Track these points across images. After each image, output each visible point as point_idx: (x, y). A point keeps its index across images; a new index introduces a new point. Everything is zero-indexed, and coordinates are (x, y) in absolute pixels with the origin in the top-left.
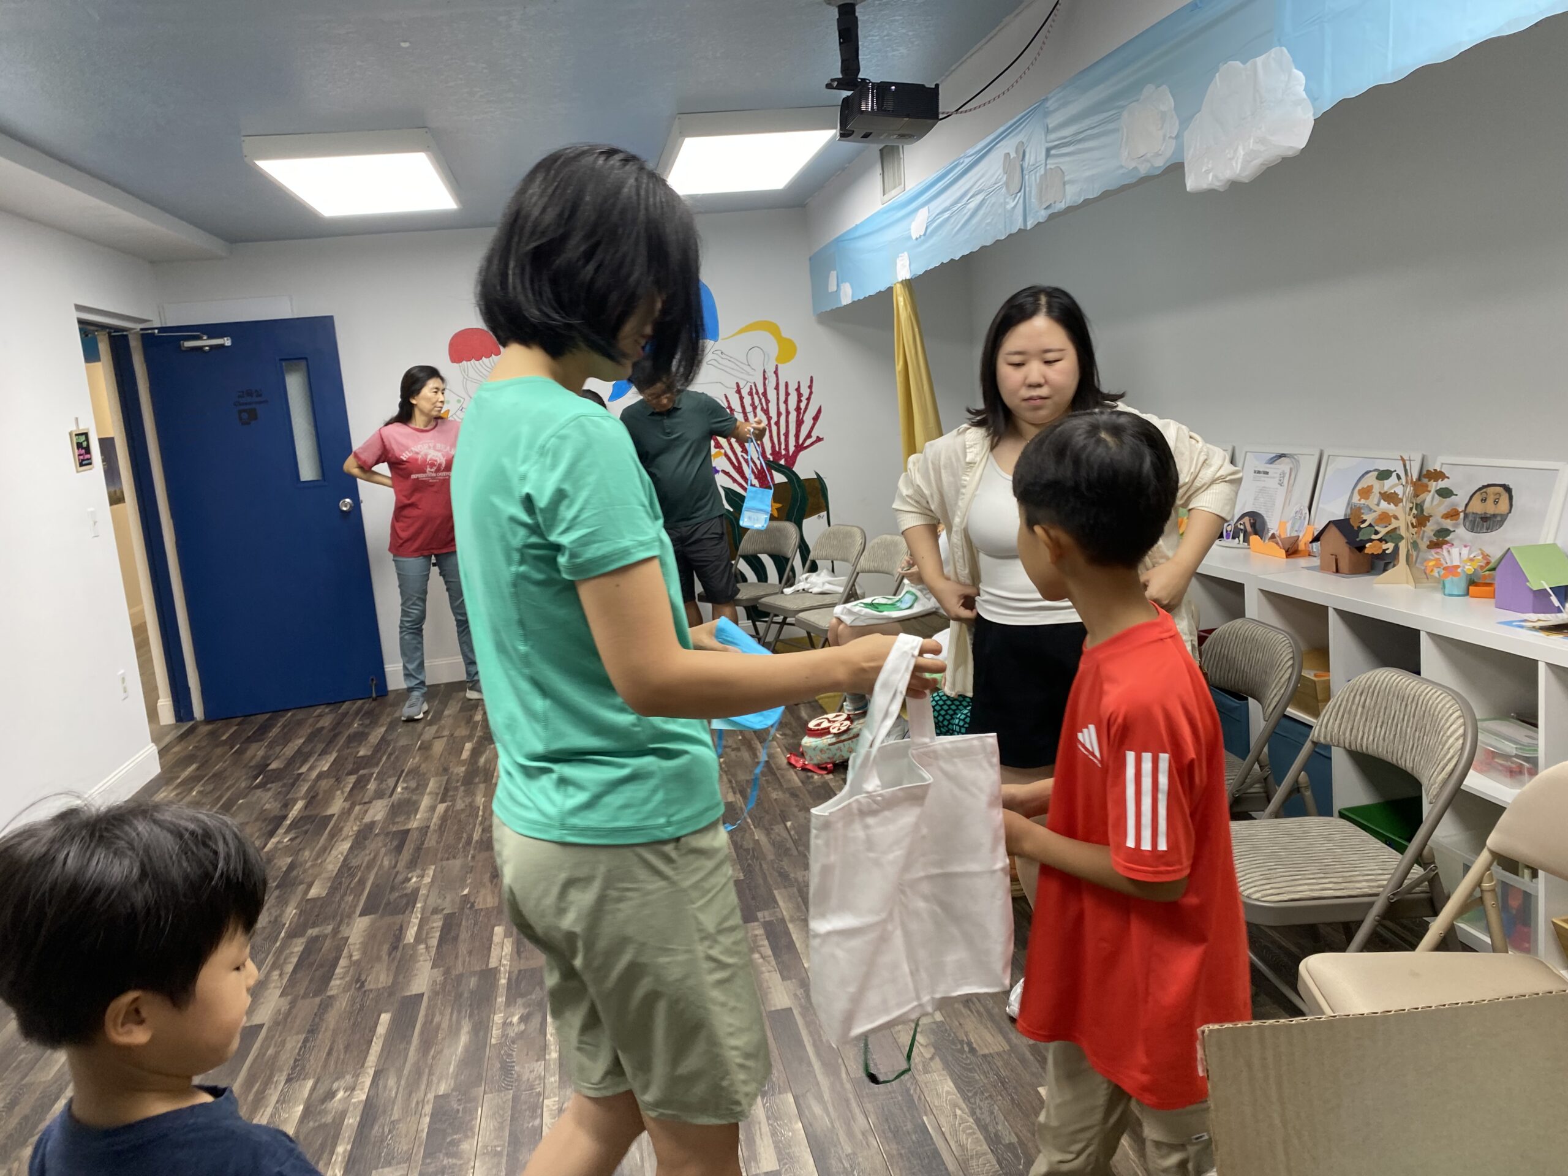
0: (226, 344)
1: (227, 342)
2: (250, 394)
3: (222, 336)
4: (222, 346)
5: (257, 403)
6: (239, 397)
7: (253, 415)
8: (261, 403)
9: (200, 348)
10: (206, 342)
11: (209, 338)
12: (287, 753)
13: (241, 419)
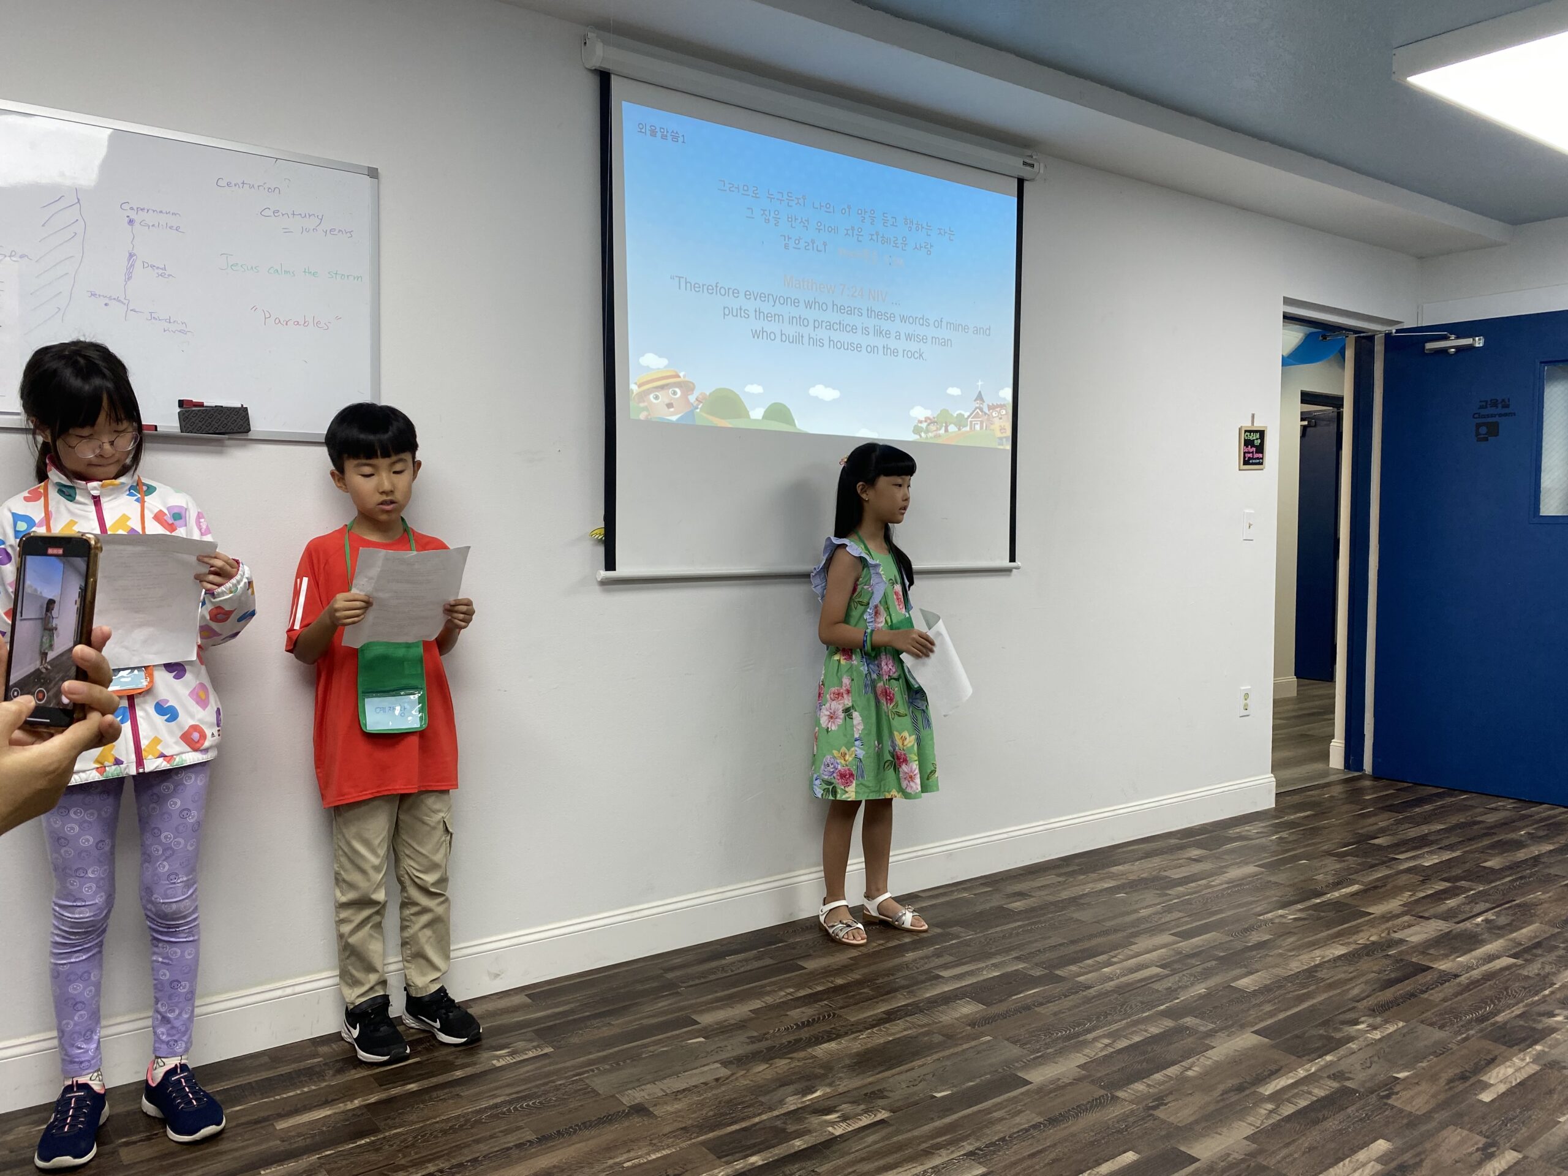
0: (1477, 345)
1: (1479, 342)
2: (1494, 404)
3: (1473, 336)
4: (1471, 347)
5: (1500, 415)
6: (1481, 407)
7: (1494, 430)
8: (1506, 415)
9: (1444, 351)
10: (1453, 343)
11: (1458, 338)
12: (1410, 834)
13: (1478, 434)
